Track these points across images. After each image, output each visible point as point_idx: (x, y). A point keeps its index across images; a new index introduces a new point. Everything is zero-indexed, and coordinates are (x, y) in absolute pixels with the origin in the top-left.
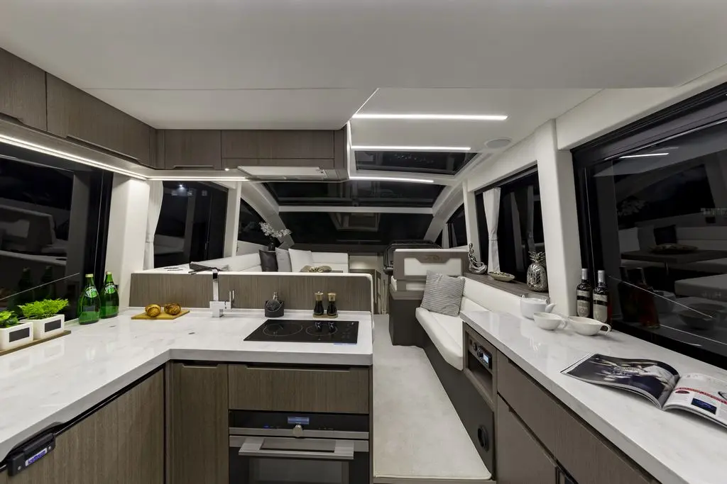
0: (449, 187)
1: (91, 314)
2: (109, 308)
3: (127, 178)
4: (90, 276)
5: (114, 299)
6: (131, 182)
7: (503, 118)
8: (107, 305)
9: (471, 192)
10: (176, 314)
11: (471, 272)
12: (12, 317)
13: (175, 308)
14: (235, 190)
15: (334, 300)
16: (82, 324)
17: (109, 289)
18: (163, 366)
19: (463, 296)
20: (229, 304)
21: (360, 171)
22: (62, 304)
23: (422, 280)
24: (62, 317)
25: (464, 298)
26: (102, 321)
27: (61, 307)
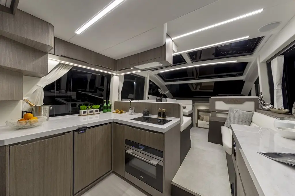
0: (251, 62)
1: (105, 110)
2: (109, 110)
3: (113, 75)
4: (105, 101)
5: (110, 108)
6: (114, 76)
7: (261, 11)
8: (109, 108)
9: (263, 62)
10: (122, 112)
11: (261, 109)
12: (90, 108)
13: (122, 111)
14: (147, 77)
15: (165, 112)
16: (104, 112)
17: (109, 105)
18: (111, 123)
19: (252, 122)
20: (133, 111)
21: (194, 63)
22: (99, 106)
23: (226, 112)
24: (98, 109)
25: (252, 123)
26: (107, 113)
27: (98, 107)
